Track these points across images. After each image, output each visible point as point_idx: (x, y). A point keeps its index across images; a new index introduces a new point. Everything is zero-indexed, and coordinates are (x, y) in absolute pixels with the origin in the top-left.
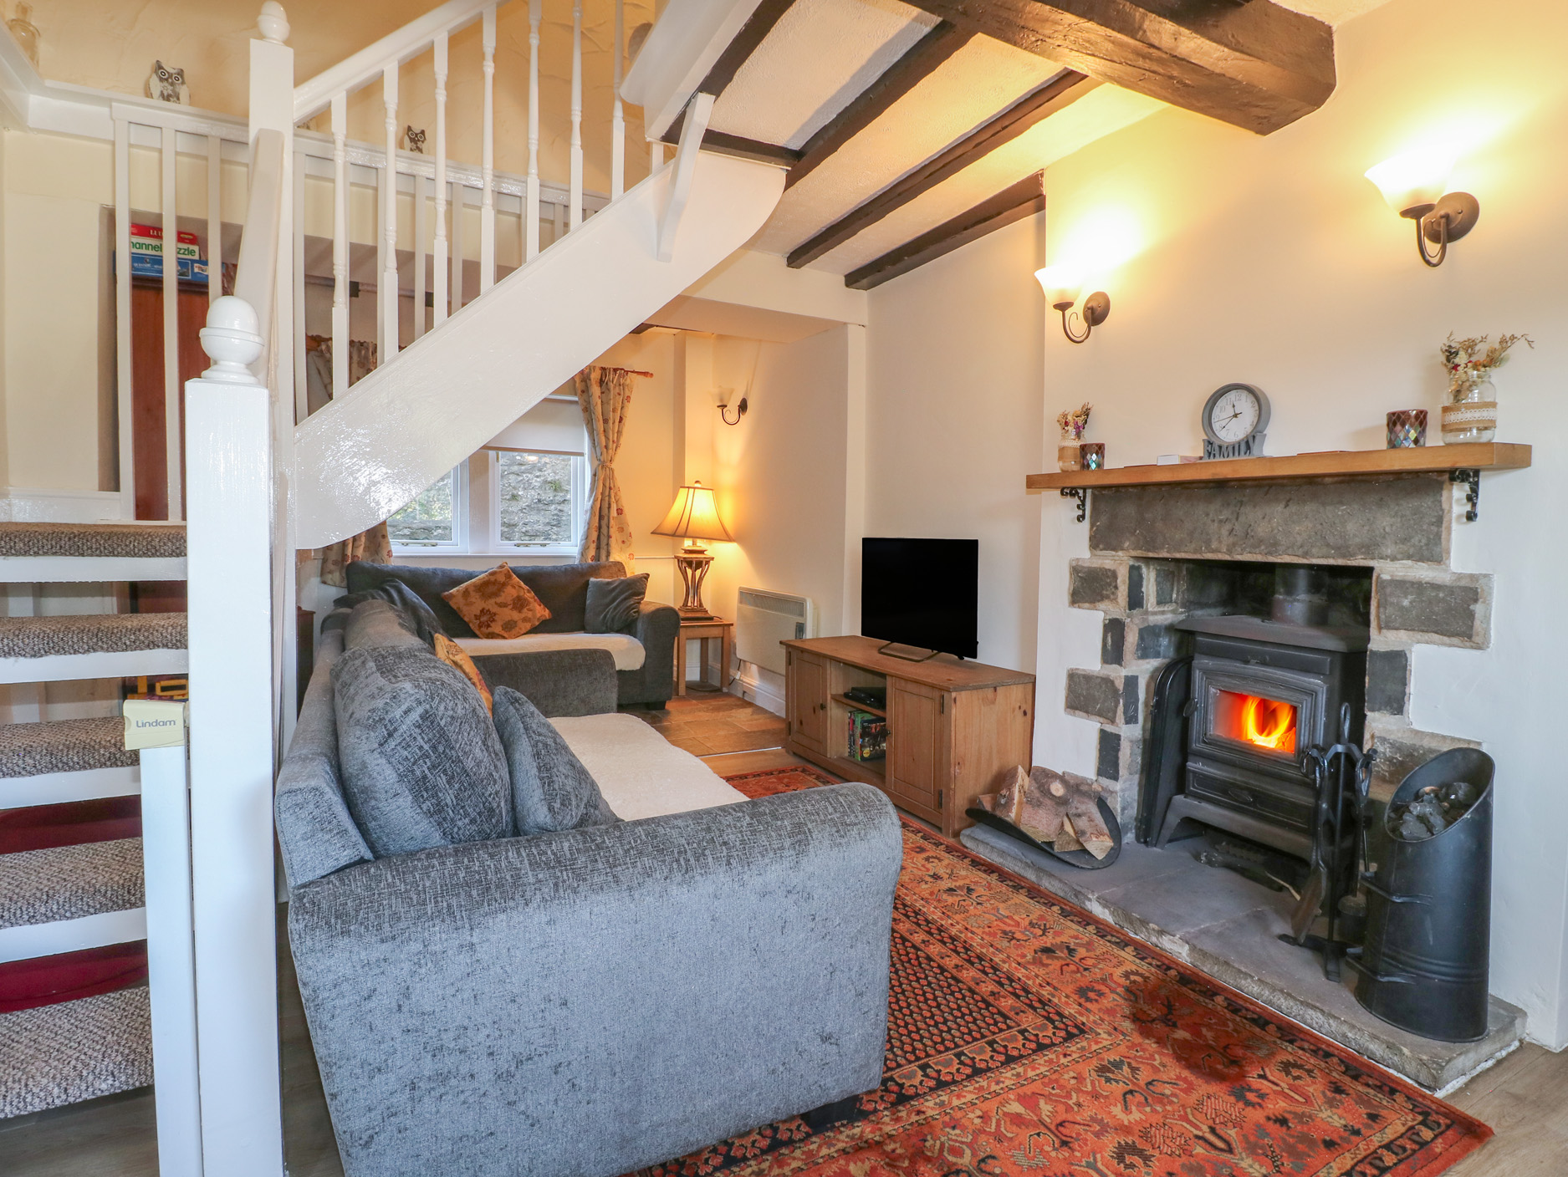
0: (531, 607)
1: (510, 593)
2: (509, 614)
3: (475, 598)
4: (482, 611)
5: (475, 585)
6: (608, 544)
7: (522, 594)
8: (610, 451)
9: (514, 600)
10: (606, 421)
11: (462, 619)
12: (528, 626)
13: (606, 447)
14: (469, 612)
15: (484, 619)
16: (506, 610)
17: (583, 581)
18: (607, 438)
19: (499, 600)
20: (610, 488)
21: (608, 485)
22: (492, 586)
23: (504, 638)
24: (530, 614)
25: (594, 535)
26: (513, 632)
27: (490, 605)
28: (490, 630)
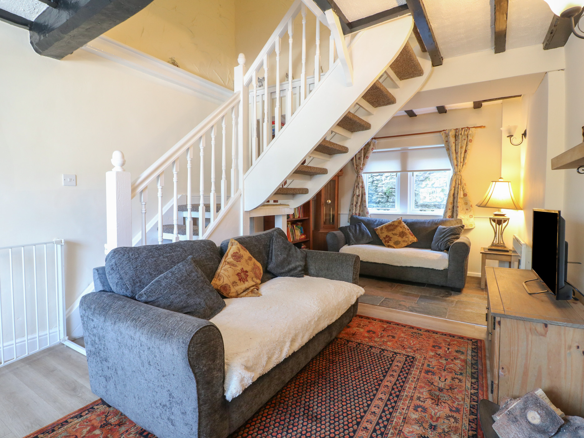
0: (407, 236)
1: (399, 230)
2: (396, 238)
3: (384, 230)
4: (386, 236)
5: (385, 226)
6: (457, 211)
7: (404, 230)
8: (459, 167)
9: (400, 233)
10: (457, 153)
11: (380, 239)
12: (406, 244)
13: (457, 165)
14: (382, 236)
15: (387, 239)
16: (396, 236)
17: (435, 227)
18: (457, 161)
19: (394, 232)
20: (459, 184)
21: (457, 183)
22: (392, 227)
23: (394, 248)
24: (407, 239)
25: (450, 206)
26: (399, 246)
27: (390, 234)
28: (389, 244)
